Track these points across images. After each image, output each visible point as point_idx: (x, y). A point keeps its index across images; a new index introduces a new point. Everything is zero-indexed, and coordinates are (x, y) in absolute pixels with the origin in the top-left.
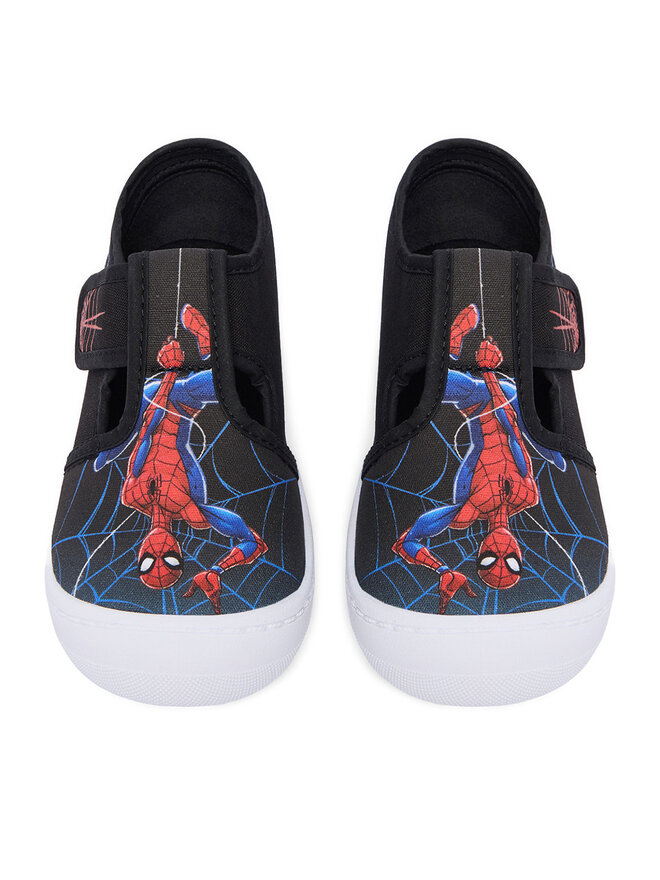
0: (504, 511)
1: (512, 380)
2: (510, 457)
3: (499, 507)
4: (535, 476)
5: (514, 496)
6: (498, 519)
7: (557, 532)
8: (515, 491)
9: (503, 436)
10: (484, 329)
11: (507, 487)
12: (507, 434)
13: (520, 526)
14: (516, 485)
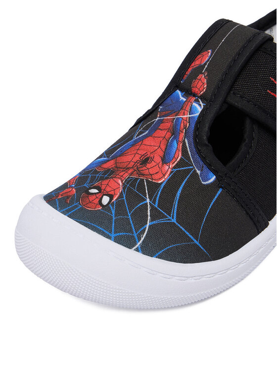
0: (130, 172)
1: (202, 104)
2: (163, 147)
3: (129, 168)
4: (174, 167)
5: (144, 168)
6: (122, 173)
7: (156, 206)
8: (149, 166)
9: (169, 134)
10: (206, 66)
11: (145, 161)
12: (173, 134)
13: (133, 185)
14: (153, 164)
